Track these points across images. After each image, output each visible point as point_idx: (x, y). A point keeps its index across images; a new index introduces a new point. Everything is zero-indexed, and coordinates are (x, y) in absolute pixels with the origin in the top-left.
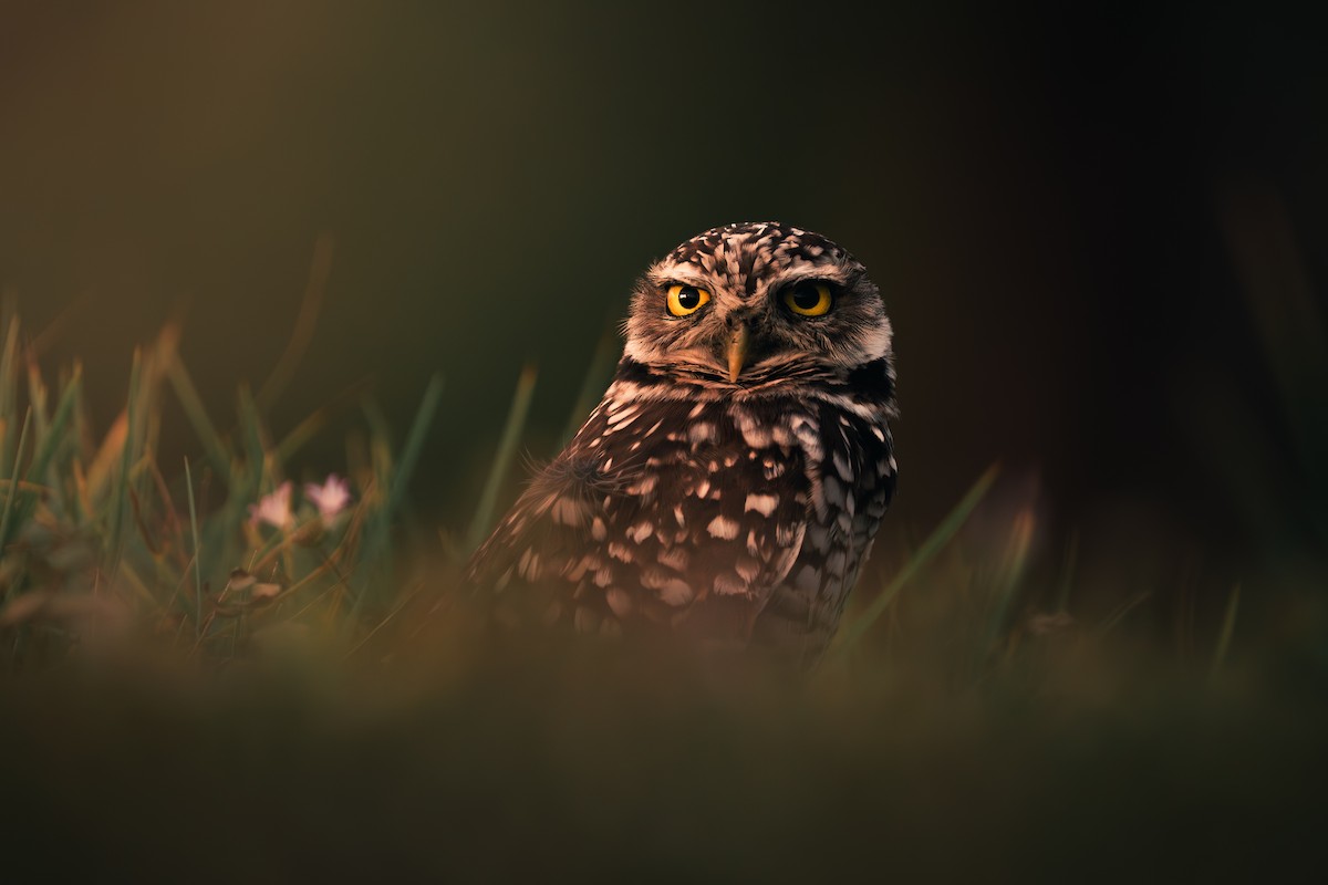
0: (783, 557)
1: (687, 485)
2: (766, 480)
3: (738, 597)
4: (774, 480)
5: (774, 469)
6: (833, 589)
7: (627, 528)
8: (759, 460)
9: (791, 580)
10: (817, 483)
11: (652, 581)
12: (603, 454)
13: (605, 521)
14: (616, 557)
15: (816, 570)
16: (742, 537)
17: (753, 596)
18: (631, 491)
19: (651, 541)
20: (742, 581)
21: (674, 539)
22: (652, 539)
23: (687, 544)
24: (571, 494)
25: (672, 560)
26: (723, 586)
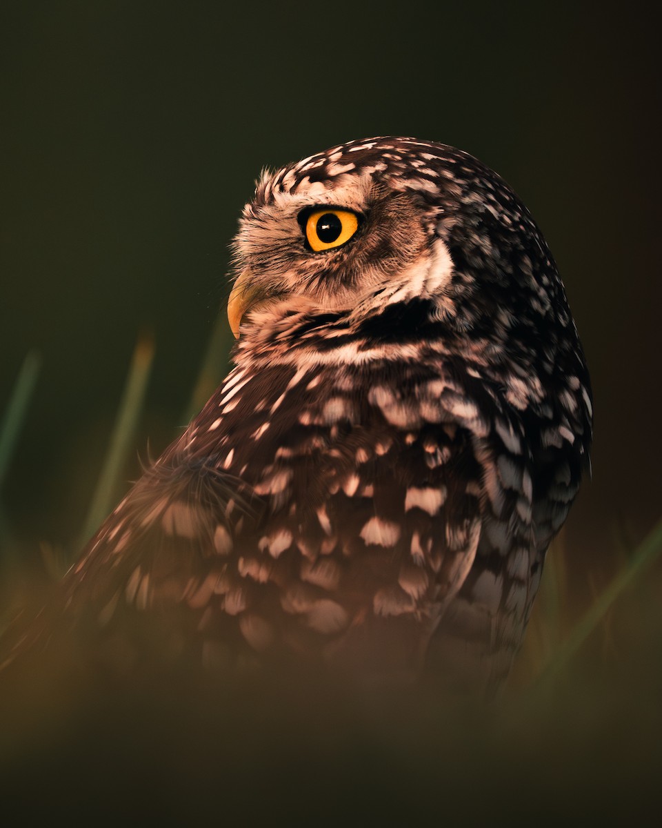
0: (457, 563)
1: (331, 482)
2: (429, 468)
3: (404, 616)
4: (439, 469)
5: (437, 454)
6: (518, 595)
7: (260, 538)
8: (418, 445)
9: (467, 592)
10: (489, 466)
11: (297, 604)
12: (225, 440)
13: (230, 530)
14: (248, 575)
15: (497, 575)
16: (404, 542)
17: (423, 615)
18: (259, 490)
19: (291, 554)
20: (407, 597)
21: (320, 549)
22: (292, 552)
23: (336, 555)
24: (184, 497)
25: (320, 576)
26: (384, 605)
